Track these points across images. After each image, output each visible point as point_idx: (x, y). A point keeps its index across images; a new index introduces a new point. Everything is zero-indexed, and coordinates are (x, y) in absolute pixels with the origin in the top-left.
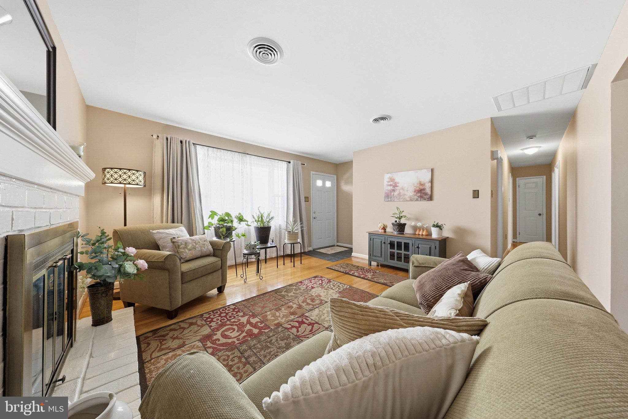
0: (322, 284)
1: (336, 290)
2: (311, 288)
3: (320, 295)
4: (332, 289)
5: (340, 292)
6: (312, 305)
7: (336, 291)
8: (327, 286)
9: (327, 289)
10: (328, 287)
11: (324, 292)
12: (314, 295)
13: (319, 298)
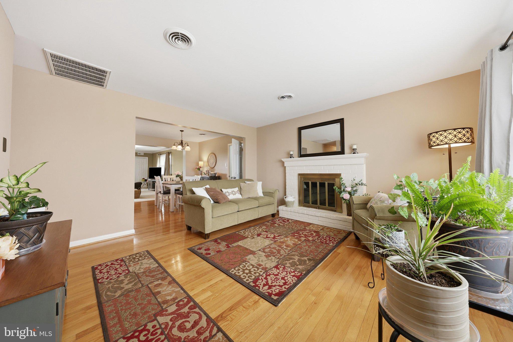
0: (267, 275)
1: (248, 264)
2: (279, 267)
3: (266, 257)
4: (253, 266)
5: (245, 261)
6: (271, 248)
7: (249, 262)
8: (259, 271)
9: (260, 265)
10: (258, 269)
11: (262, 261)
12: (272, 257)
13: (266, 254)
